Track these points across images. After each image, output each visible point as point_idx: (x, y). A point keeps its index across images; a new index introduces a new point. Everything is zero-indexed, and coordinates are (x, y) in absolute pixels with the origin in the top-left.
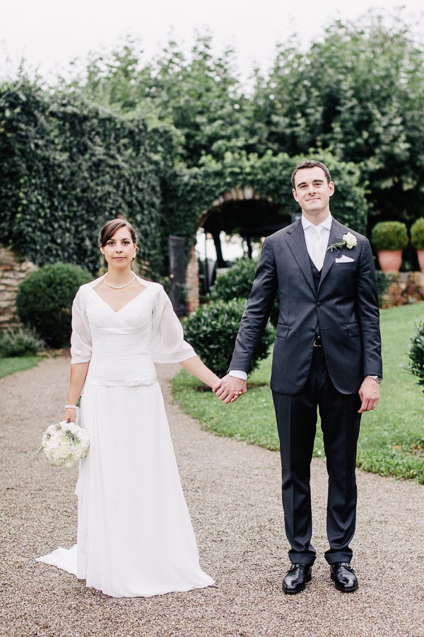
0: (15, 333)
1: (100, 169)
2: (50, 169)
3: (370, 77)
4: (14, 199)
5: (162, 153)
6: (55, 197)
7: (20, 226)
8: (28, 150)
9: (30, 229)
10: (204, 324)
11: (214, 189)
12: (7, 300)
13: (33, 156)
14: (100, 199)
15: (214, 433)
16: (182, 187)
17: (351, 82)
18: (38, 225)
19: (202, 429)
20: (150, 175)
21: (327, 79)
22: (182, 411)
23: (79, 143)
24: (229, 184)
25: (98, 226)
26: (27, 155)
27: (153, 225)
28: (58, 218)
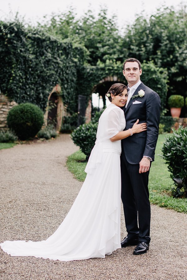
0: (5, 132)
1: (49, 63)
2: (26, 62)
3: (176, 31)
4: (9, 74)
5: (79, 58)
6: (28, 74)
7: (11, 86)
8: (17, 53)
9: (15, 87)
10: (82, 133)
11: (100, 76)
12: (3, 118)
13: (19, 55)
14: (48, 76)
15: (78, 180)
16: (86, 74)
17: (166, 33)
18: (19, 85)
19: (74, 178)
20: (72, 68)
21: (156, 31)
22: (68, 170)
23: (40, 51)
24: (107, 74)
25: (47, 88)
26: (16, 55)
27: (72, 90)
28: (29, 83)
